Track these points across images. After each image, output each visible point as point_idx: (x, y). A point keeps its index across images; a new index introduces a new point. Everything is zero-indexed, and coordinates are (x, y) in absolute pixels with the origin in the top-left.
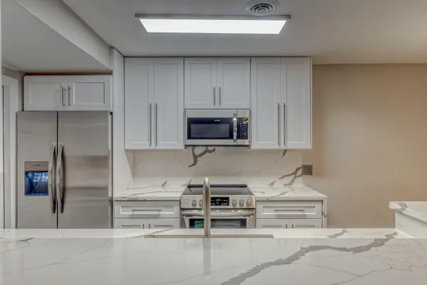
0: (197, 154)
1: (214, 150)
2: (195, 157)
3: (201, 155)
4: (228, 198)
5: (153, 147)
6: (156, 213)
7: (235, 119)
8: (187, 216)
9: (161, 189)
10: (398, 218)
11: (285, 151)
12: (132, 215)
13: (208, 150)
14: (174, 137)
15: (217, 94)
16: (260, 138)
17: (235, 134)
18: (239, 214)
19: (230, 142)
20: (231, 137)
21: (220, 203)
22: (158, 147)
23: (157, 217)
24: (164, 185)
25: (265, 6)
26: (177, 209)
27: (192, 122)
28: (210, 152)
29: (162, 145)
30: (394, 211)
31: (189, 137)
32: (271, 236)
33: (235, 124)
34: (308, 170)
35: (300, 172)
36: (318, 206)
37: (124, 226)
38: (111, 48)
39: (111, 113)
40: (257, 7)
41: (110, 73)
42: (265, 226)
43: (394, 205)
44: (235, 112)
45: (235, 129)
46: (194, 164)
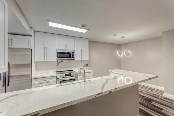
0: (58, 62)
1: (64, 61)
2: (58, 63)
3: (60, 62)
4: (71, 74)
5: (45, 61)
6: (49, 81)
7: (71, 53)
8: (59, 80)
9: (47, 74)
10: (111, 73)
11: (82, 61)
12: (39, 83)
13: (62, 61)
14: (52, 57)
15: (66, 46)
16: (77, 57)
17: (71, 57)
18: (73, 78)
19: (70, 59)
20: (70, 57)
21: (69, 75)
22: (47, 61)
23: (49, 82)
24: (48, 72)
25: (84, 26)
26: (55, 79)
27: (59, 53)
28: (63, 61)
29: (49, 60)
30: (110, 72)
31: (58, 57)
32: (90, 81)
33: (71, 54)
34: (87, 65)
35: (85, 66)
36: (91, 73)
37: (36, 87)
38: (31, 27)
39: (31, 49)
40: (82, 26)
41: (31, 36)
42: (80, 80)
43: (110, 71)
44: (71, 51)
45: (71, 55)
46: (58, 65)
